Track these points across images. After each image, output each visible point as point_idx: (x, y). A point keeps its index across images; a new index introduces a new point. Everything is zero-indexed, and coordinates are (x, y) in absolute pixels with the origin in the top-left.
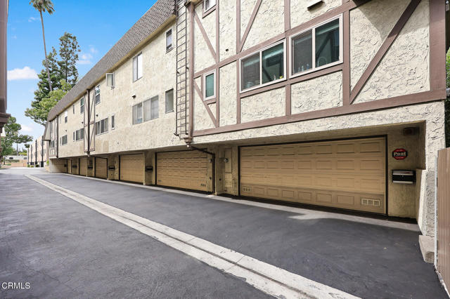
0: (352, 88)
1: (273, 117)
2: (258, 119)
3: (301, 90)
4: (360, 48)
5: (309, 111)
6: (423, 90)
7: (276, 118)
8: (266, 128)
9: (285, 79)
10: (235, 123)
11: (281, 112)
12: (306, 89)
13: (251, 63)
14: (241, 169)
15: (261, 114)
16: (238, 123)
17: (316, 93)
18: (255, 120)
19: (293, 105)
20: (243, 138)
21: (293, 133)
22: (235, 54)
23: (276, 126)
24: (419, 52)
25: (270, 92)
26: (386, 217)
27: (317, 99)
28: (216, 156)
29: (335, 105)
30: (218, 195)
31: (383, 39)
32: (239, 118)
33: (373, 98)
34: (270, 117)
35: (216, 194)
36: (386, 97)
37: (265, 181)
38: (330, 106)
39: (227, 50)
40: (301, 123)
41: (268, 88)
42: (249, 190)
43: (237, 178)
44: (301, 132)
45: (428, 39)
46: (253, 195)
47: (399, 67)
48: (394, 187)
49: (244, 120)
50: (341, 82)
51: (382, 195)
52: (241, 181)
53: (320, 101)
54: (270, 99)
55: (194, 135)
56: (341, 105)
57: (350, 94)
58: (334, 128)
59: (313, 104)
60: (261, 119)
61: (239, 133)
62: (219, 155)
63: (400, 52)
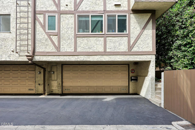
0: (131, 45)
1: (97, 51)
2: (88, 51)
3: (111, 40)
4: (133, 30)
5: (115, 51)
6: (151, 51)
7: (99, 52)
8: (93, 56)
9: (103, 33)
10: (73, 51)
11: (101, 49)
12: (113, 41)
13: (84, 19)
14: (63, 77)
15: (90, 48)
16: (75, 51)
17: (117, 44)
18: (87, 51)
19: (107, 47)
20: (79, 60)
21: (107, 60)
22: (73, 10)
23: (99, 56)
24: (150, 38)
25: (96, 38)
26: (129, 94)
27: (118, 47)
28: (46, 70)
29: (125, 51)
30: (48, 95)
31: (140, 30)
32: (75, 48)
33: (137, 50)
34: (95, 51)
35: (46, 94)
36: (141, 51)
37: (79, 84)
38: (123, 51)
39: (67, 5)
40: (111, 56)
41: (94, 36)
42: (69, 89)
43: (61, 83)
44: (111, 60)
45: (152, 34)
46: (71, 92)
47: (144, 41)
48: (131, 83)
49: (79, 50)
50: (127, 42)
51: (127, 86)
52: (63, 85)
53: (119, 48)
54: (96, 42)
55: (36, 54)
56: (127, 51)
57: (130, 47)
58: (125, 60)
59: (116, 48)
60: (90, 51)
61: (76, 57)
62: (48, 69)
63: (145, 36)
